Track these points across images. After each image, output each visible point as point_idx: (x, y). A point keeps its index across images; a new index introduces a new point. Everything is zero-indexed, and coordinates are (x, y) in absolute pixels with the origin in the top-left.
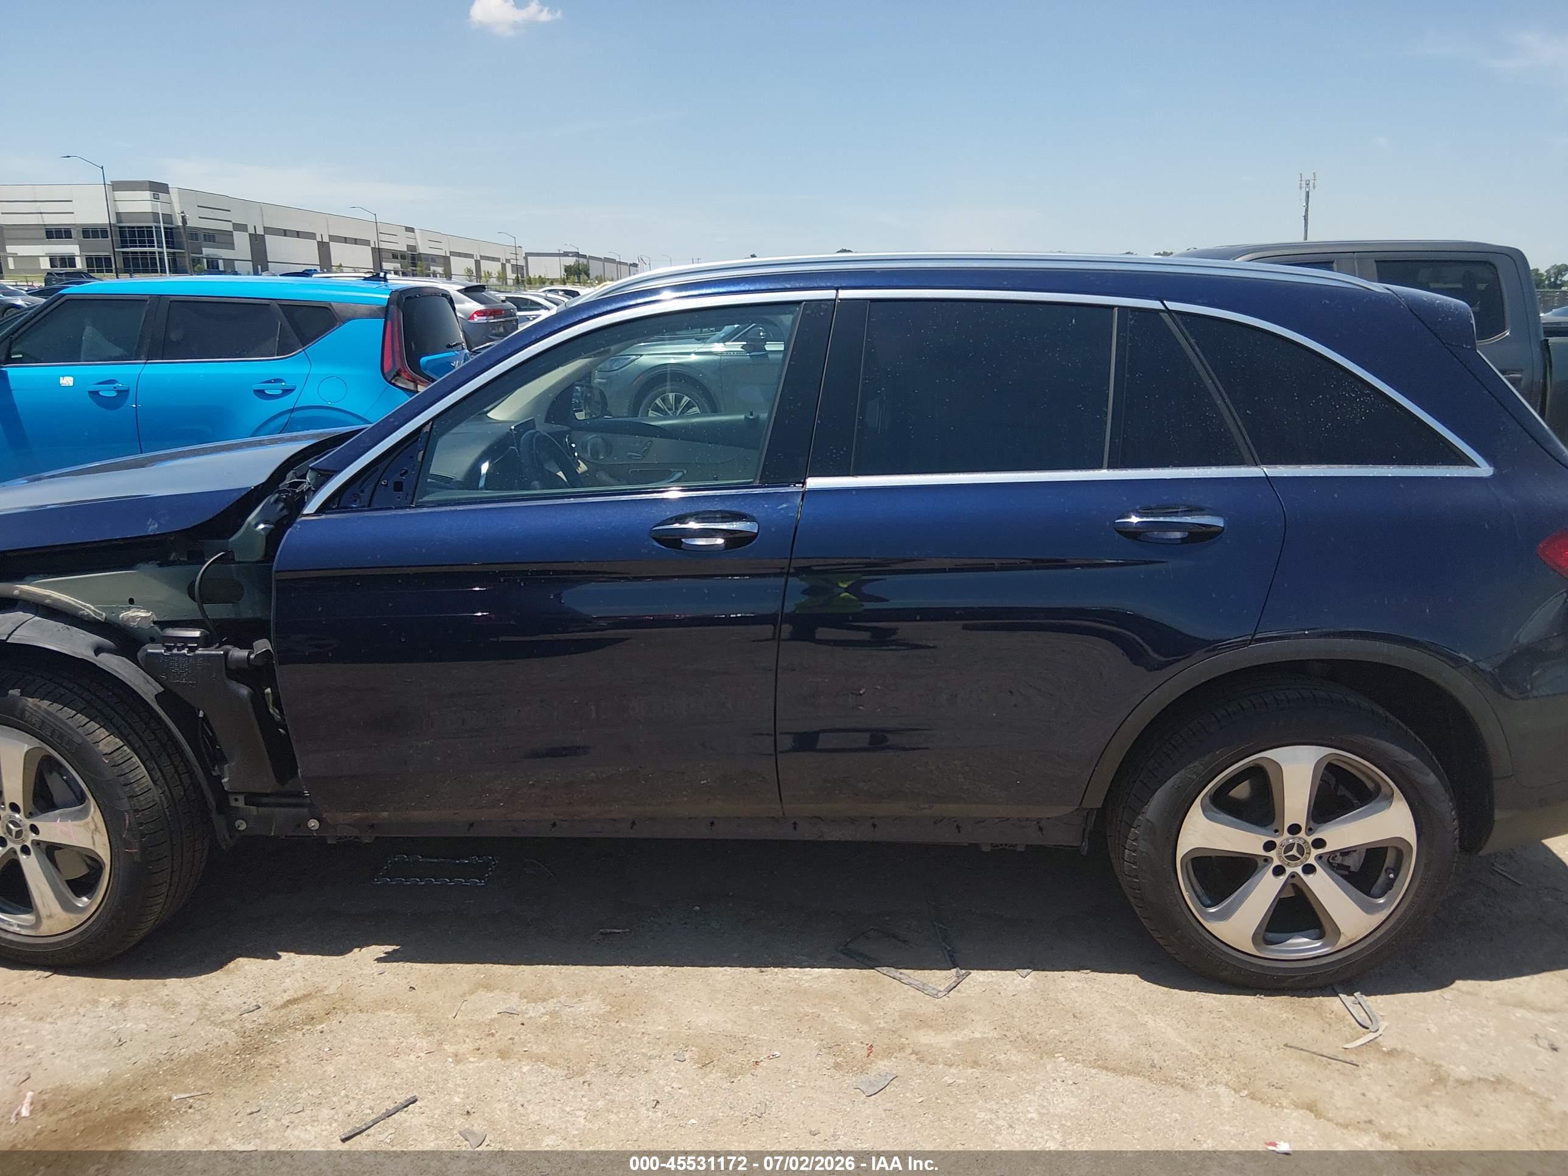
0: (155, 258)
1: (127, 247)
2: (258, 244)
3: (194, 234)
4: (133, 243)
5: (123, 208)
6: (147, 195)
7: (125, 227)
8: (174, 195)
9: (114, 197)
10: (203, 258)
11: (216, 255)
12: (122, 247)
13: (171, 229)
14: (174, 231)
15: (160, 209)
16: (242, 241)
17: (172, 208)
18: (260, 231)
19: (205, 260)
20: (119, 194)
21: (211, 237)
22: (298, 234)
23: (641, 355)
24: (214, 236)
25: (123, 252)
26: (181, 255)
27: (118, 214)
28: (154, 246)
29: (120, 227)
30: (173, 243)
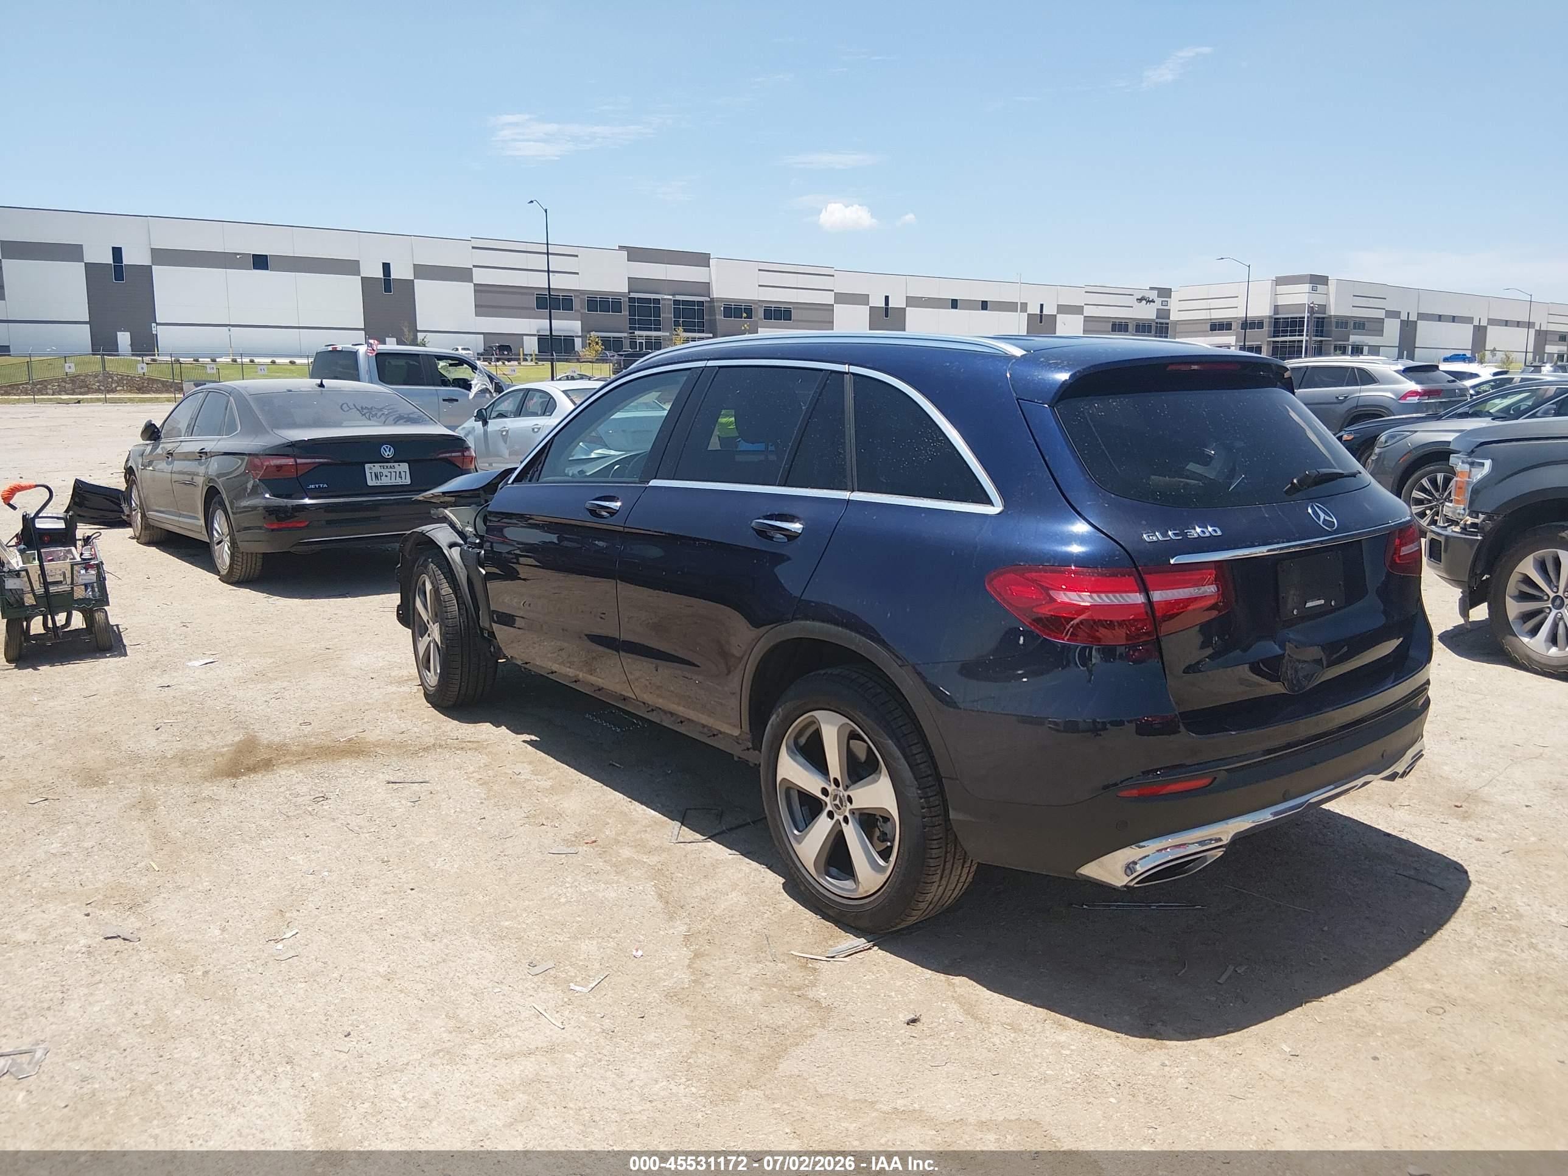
0: (1302, 347)
1: (1278, 336)
2: (1408, 330)
3: (1343, 323)
4: (1285, 333)
5: (1282, 301)
6: (1306, 287)
7: (1280, 319)
8: (1332, 286)
9: (1276, 291)
10: (1348, 345)
11: (1363, 342)
12: (1274, 337)
13: (1324, 318)
14: (1325, 320)
15: (1319, 300)
16: (1392, 329)
17: (1328, 299)
18: (1413, 318)
19: (1350, 347)
20: (1281, 289)
21: (1360, 325)
22: (1454, 319)
23: (1416, 431)
24: (1364, 324)
25: (1274, 342)
26: (1328, 343)
27: (1276, 307)
28: (1303, 335)
29: (1275, 319)
30: (1322, 331)
